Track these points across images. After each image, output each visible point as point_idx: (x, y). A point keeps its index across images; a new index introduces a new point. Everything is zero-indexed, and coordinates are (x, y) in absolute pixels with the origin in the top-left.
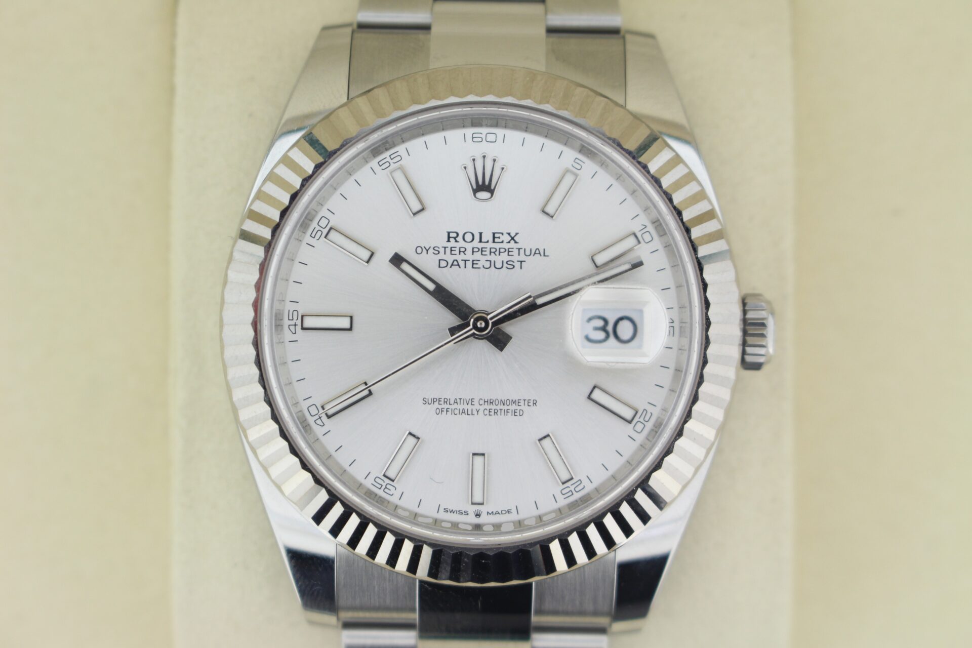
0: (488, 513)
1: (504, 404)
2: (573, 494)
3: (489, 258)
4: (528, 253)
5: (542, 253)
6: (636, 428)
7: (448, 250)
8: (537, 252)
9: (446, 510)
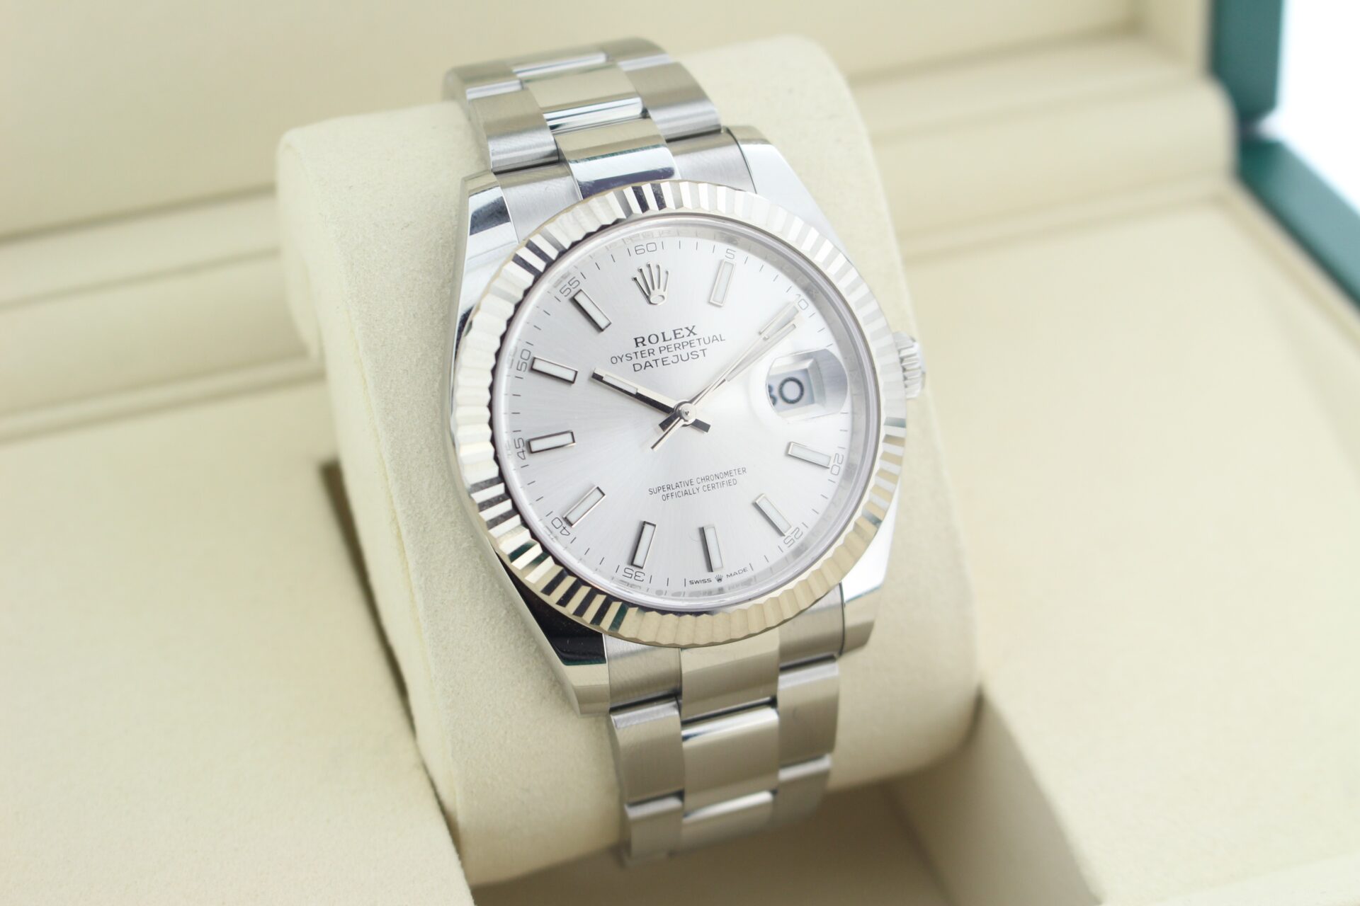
0: (727, 575)
1: (718, 478)
2: (794, 542)
3: (675, 353)
4: (707, 341)
5: (719, 339)
6: (833, 472)
7: (639, 354)
8: (715, 339)
9: (691, 583)
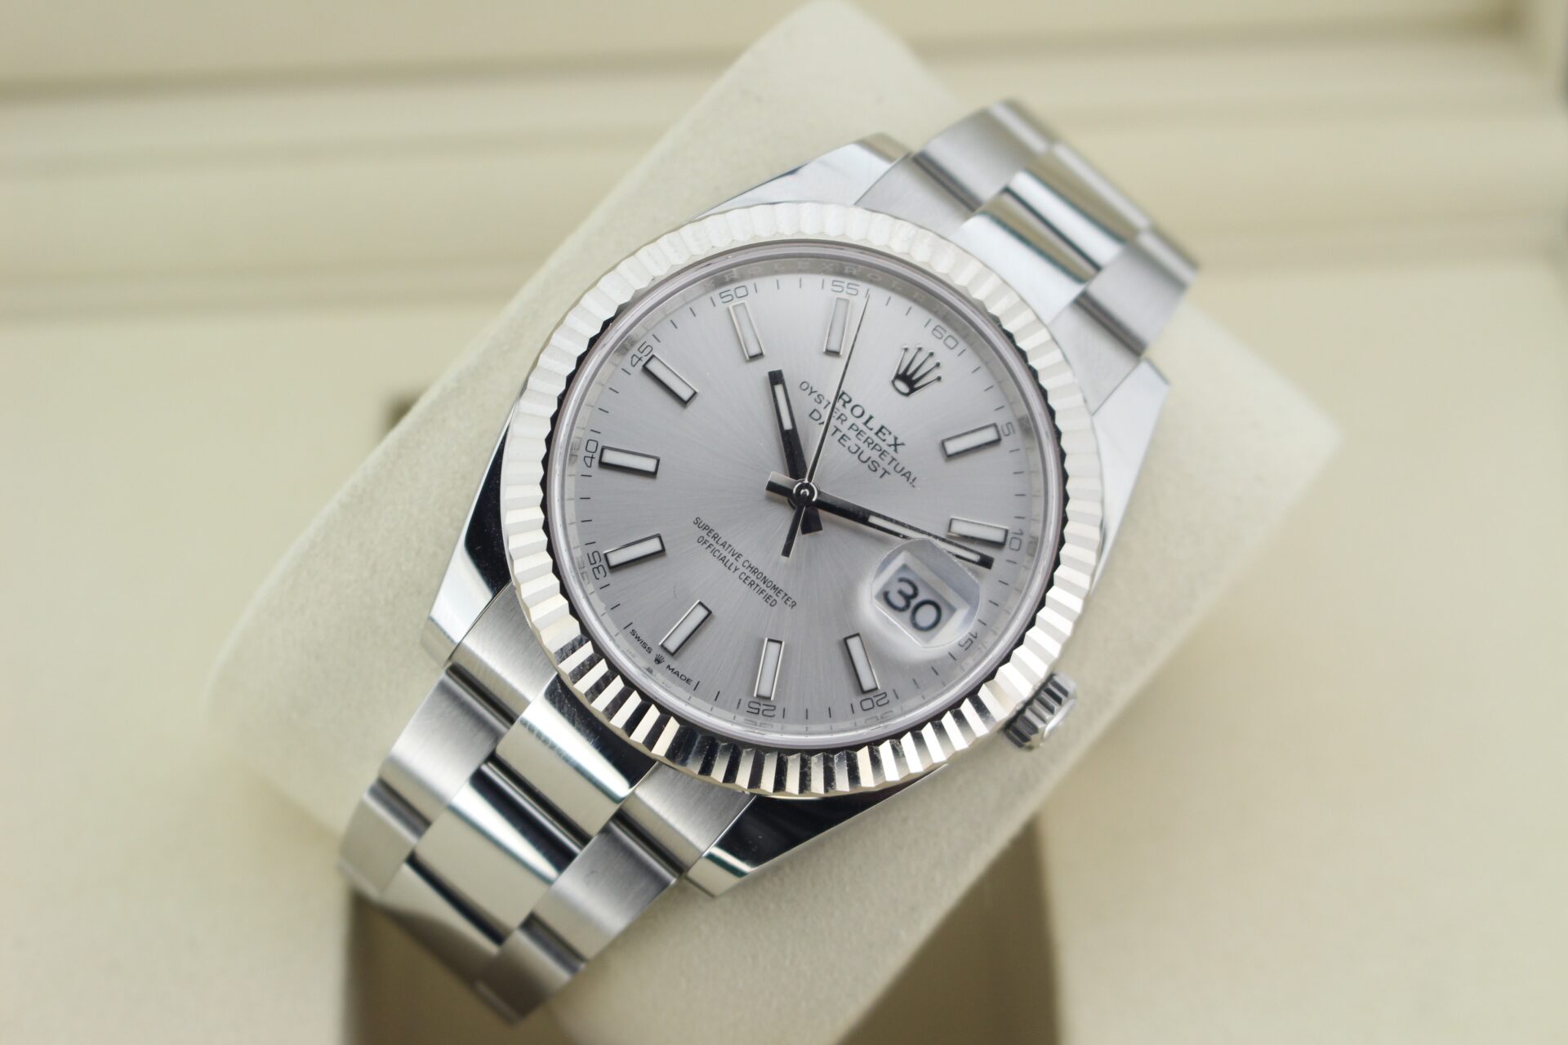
0: (669, 666)
1: (764, 583)
2: (758, 713)
3: (860, 444)
4: (899, 469)
5: (911, 480)
6: (864, 703)
7: (830, 407)
8: (907, 475)
9: (633, 633)
